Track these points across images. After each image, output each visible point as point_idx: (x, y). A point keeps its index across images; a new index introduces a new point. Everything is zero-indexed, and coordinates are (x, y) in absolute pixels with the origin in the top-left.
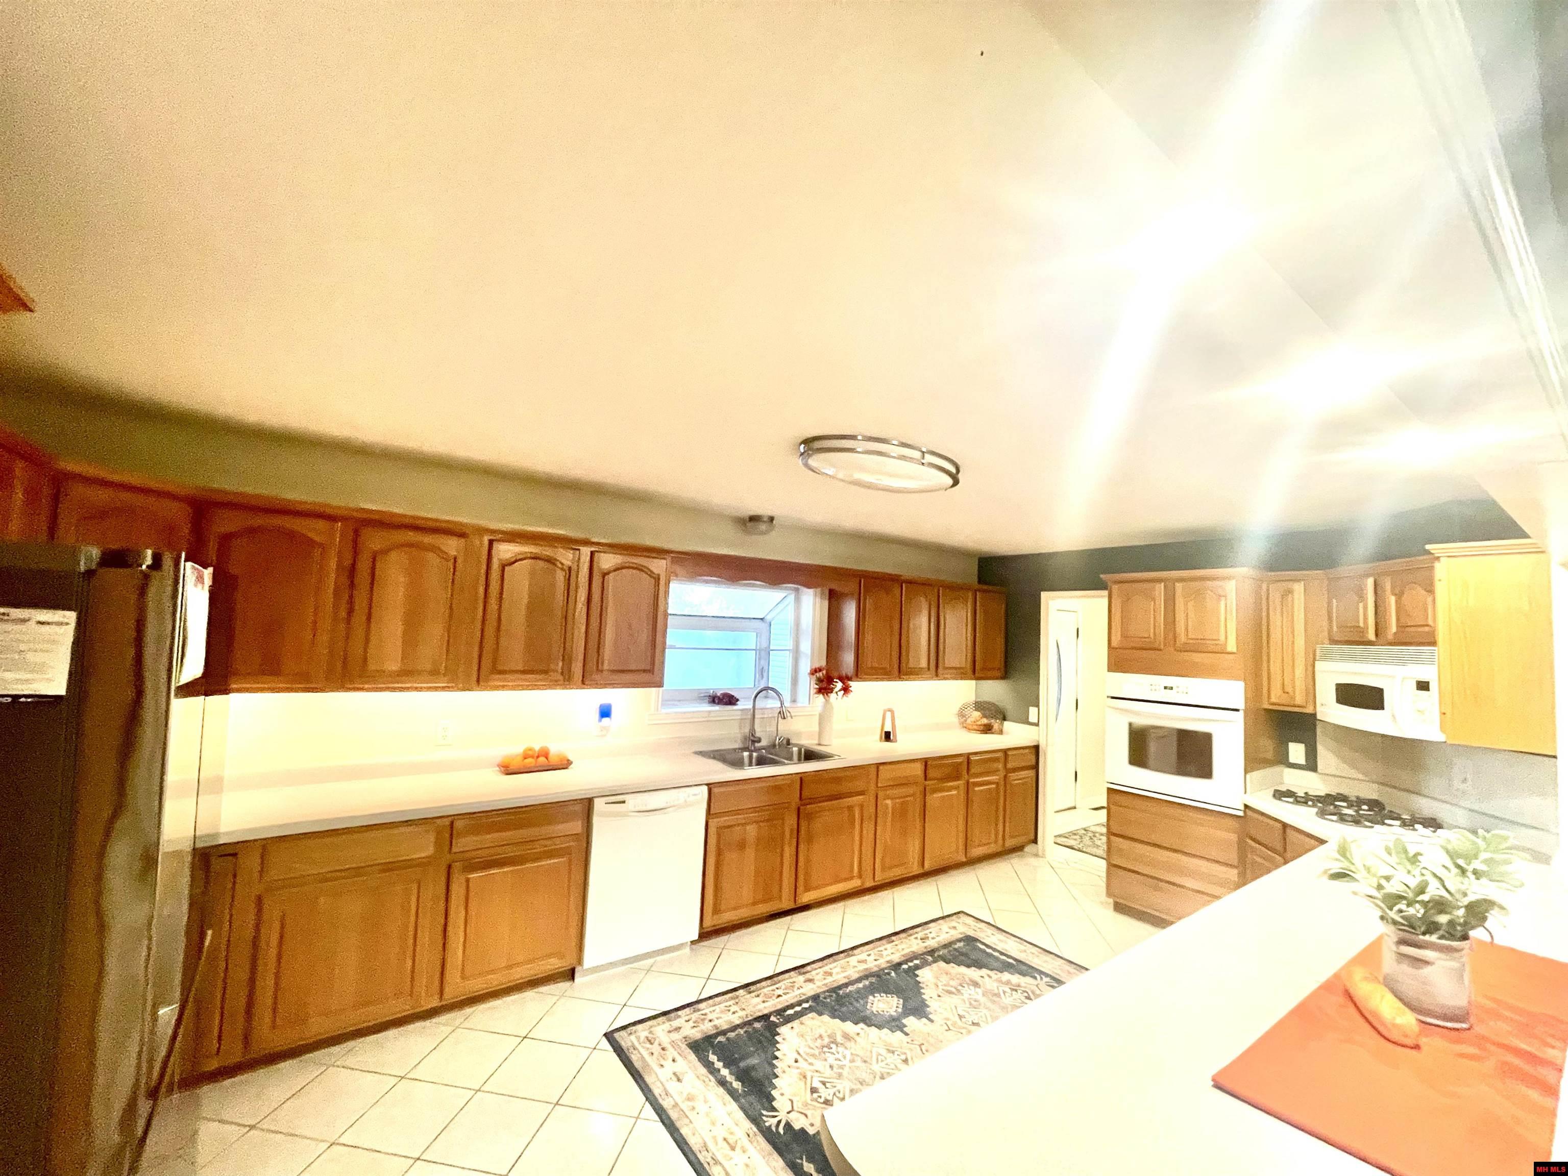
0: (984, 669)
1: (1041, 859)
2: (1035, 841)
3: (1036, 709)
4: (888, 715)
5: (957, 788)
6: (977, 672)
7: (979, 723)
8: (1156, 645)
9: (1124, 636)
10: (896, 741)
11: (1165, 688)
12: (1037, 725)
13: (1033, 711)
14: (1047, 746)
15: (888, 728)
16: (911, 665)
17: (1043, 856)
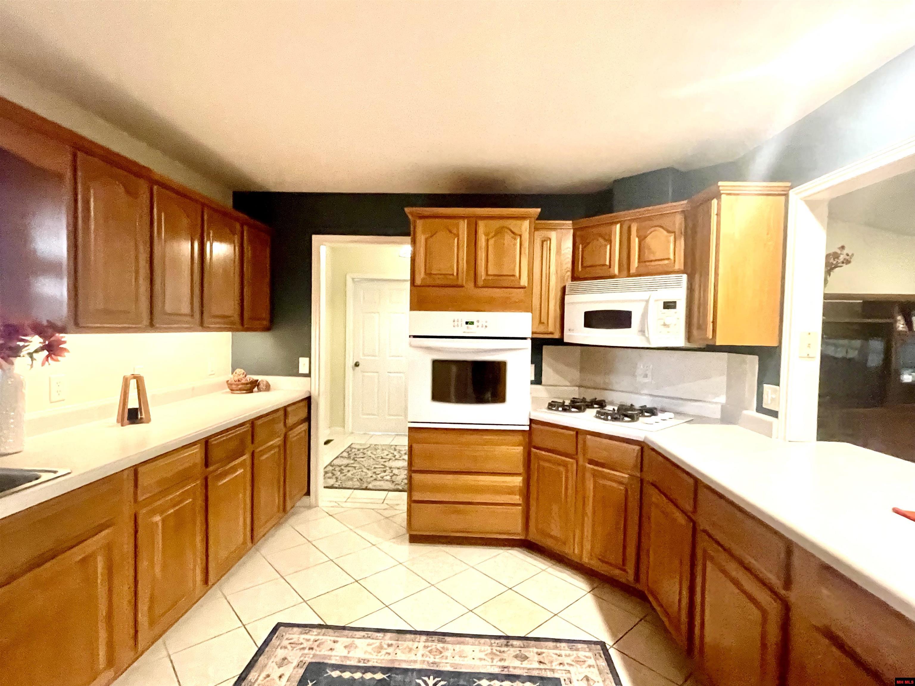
0: (252, 319)
1: (315, 509)
2: (308, 493)
3: (307, 359)
4: (133, 383)
5: (242, 465)
6: (245, 321)
7: (243, 381)
8: (460, 282)
9: (428, 274)
10: (148, 421)
11: (467, 323)
12: (309, 375)
13: (303, 363)
14: (319, 395)
15: (133, 403)
16: (168, 308)
17: (317, 506)
